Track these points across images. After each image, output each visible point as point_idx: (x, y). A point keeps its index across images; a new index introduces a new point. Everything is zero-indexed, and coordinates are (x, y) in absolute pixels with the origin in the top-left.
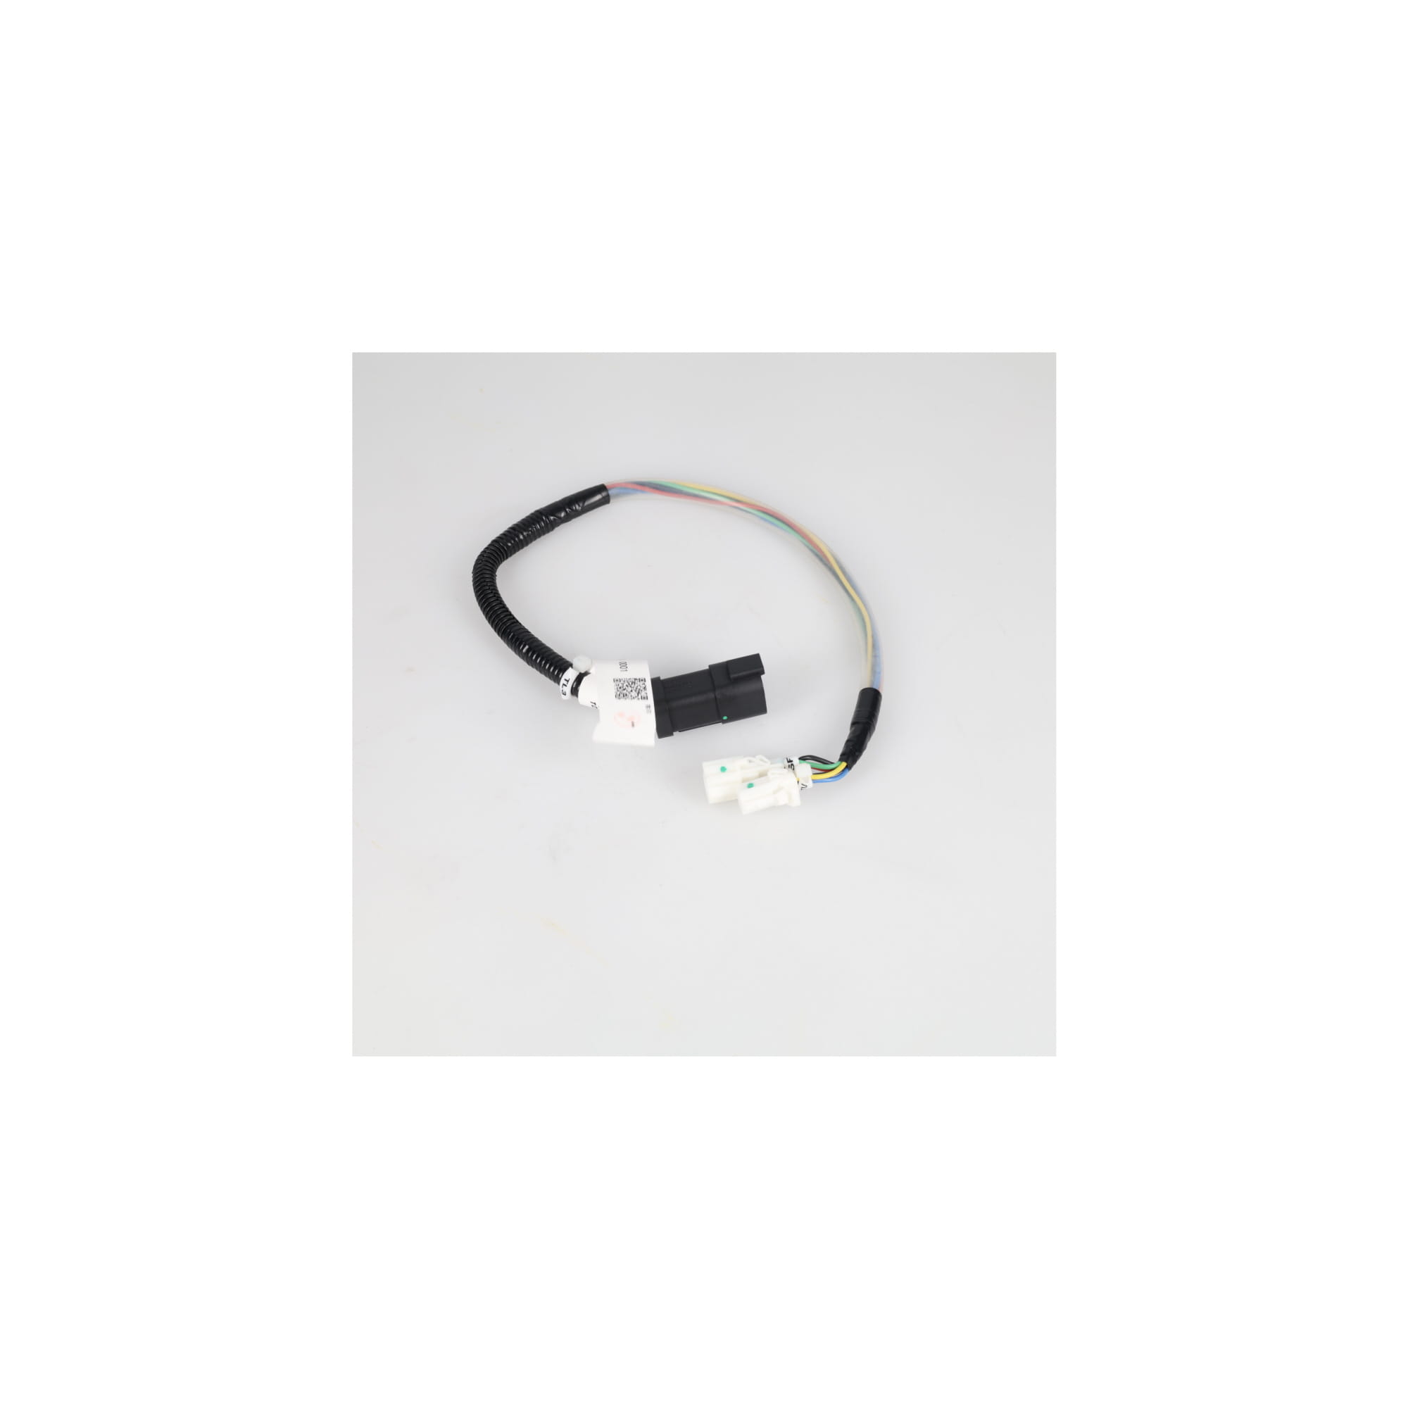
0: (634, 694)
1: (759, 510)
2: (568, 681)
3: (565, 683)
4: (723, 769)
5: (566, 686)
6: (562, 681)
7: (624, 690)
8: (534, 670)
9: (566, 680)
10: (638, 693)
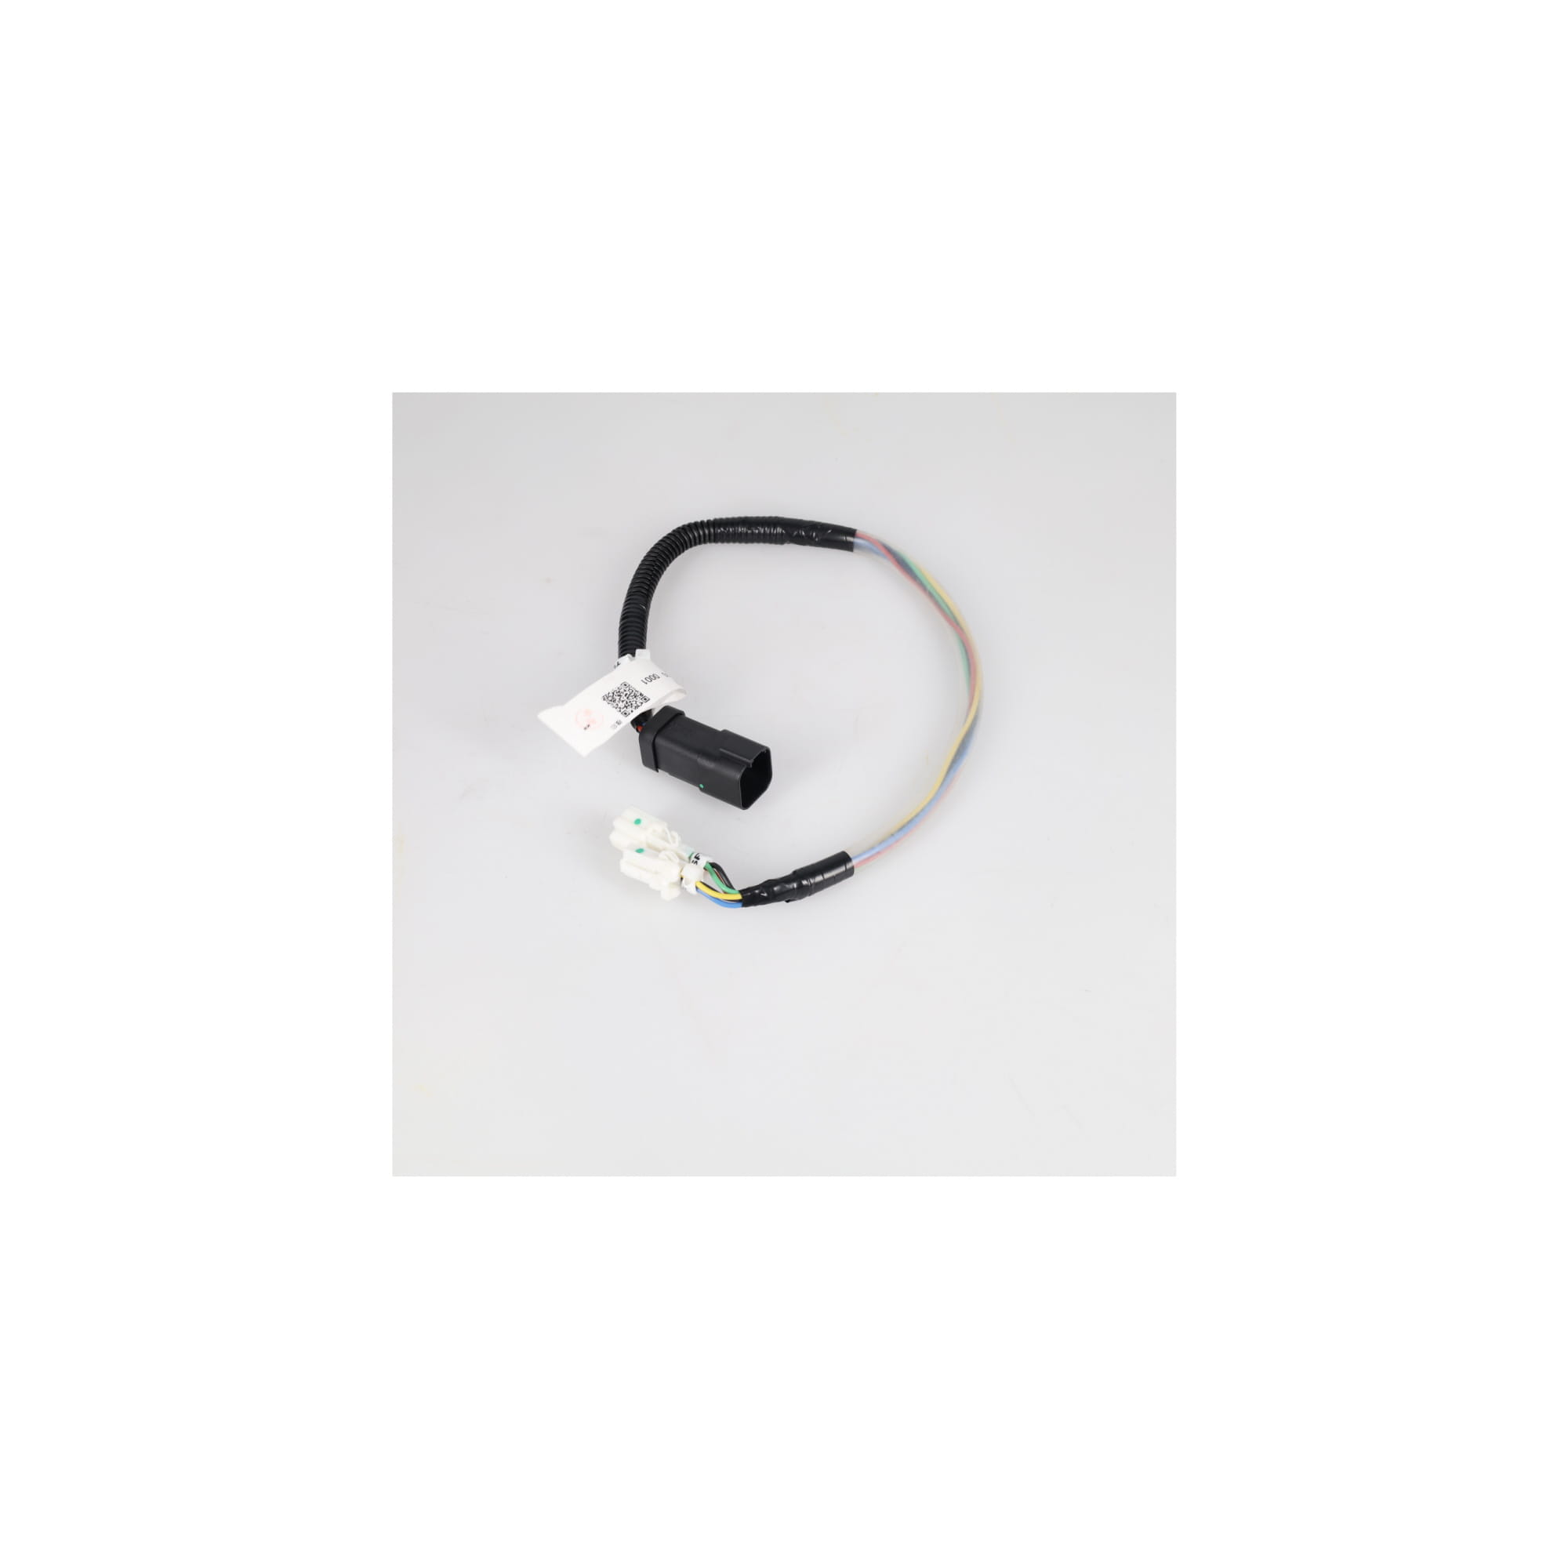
0: (621, 705)
7: (619, 695)
10: (625, 706)
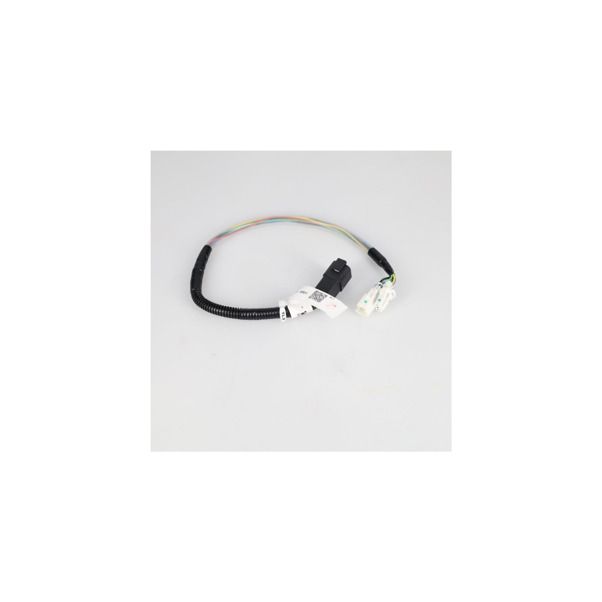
0: (321, 297)
1: (266, 220)
2: (284, 313)
3: (283, 314)
4: (366, 302)
5: (284, 315)
6: (281, 315)
7: (317, 298)
8: (262, 320)
9: (282, 313)
10: (322, 296)
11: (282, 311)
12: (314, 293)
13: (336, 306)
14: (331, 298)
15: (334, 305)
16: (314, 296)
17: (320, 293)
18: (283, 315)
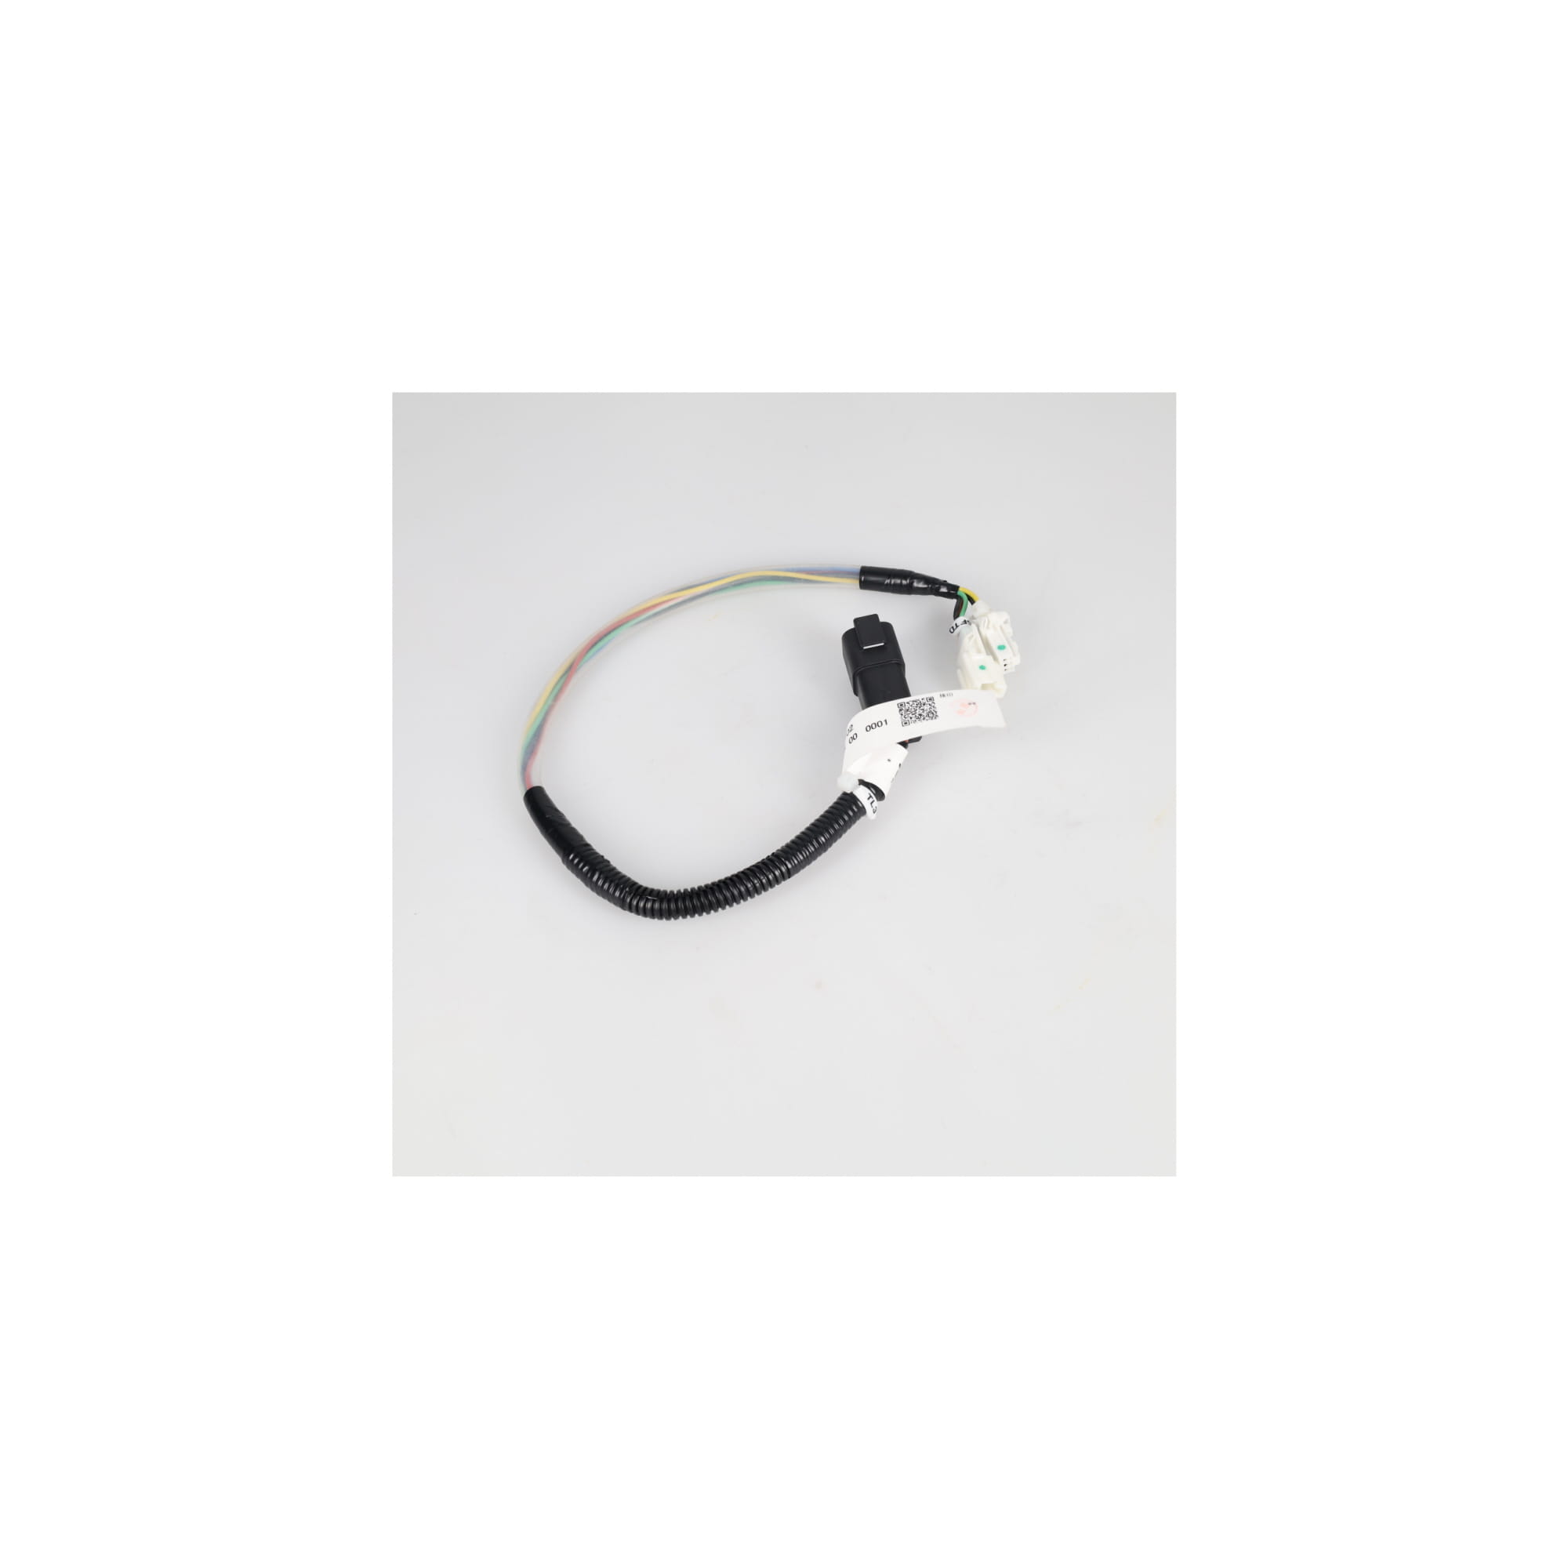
5: (871, 800)
6: (865, 803)
11: (862, 794)
12: (900, 710)
13: (974, 703)
14: (944, 696)
15: (970, 704)
16: (910, 715)
17: (911, 703)
18: (871, 803)
